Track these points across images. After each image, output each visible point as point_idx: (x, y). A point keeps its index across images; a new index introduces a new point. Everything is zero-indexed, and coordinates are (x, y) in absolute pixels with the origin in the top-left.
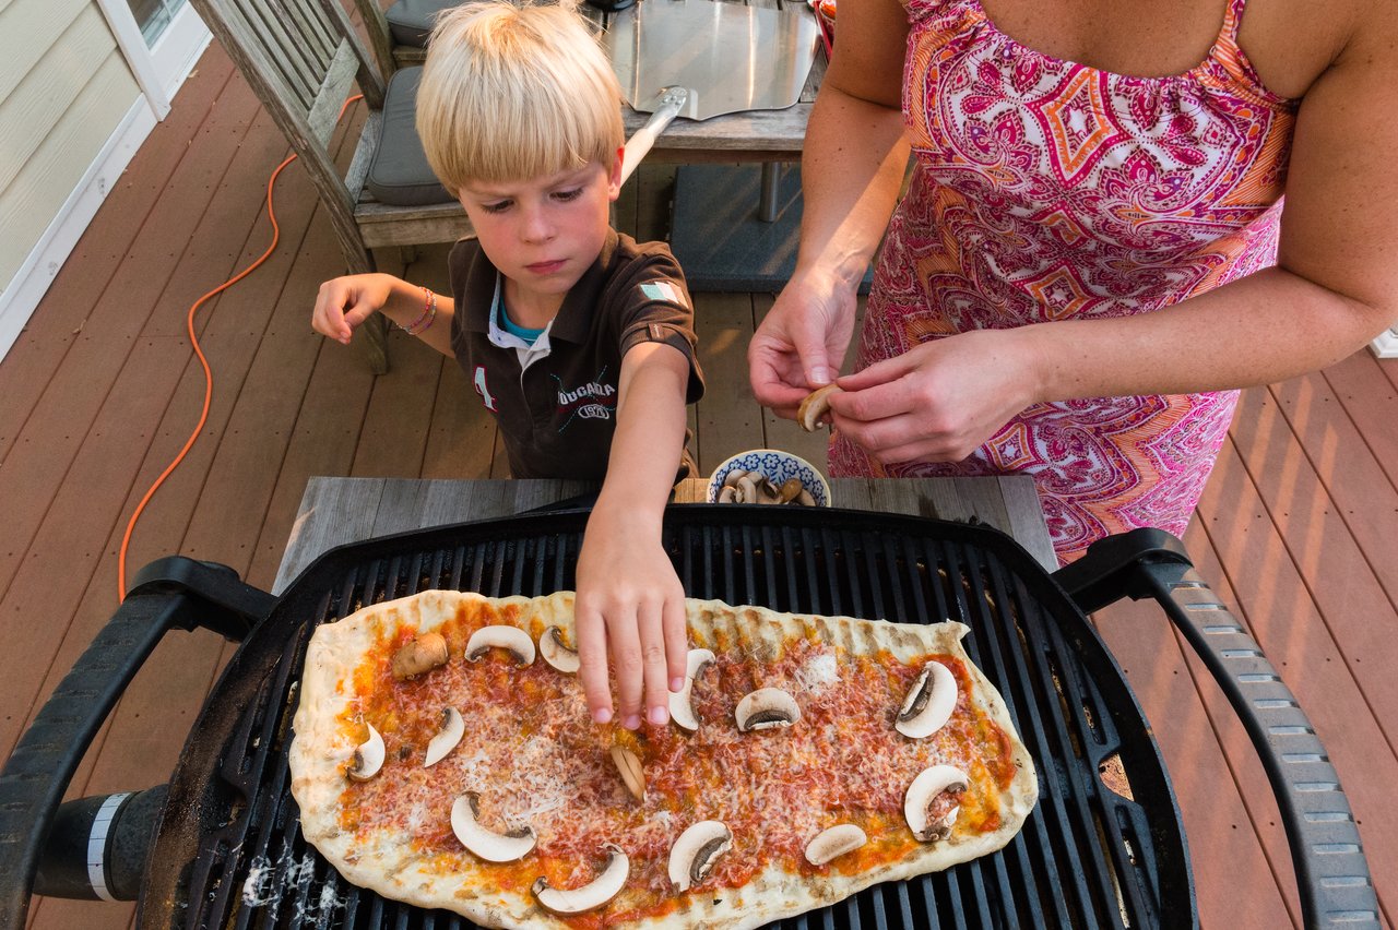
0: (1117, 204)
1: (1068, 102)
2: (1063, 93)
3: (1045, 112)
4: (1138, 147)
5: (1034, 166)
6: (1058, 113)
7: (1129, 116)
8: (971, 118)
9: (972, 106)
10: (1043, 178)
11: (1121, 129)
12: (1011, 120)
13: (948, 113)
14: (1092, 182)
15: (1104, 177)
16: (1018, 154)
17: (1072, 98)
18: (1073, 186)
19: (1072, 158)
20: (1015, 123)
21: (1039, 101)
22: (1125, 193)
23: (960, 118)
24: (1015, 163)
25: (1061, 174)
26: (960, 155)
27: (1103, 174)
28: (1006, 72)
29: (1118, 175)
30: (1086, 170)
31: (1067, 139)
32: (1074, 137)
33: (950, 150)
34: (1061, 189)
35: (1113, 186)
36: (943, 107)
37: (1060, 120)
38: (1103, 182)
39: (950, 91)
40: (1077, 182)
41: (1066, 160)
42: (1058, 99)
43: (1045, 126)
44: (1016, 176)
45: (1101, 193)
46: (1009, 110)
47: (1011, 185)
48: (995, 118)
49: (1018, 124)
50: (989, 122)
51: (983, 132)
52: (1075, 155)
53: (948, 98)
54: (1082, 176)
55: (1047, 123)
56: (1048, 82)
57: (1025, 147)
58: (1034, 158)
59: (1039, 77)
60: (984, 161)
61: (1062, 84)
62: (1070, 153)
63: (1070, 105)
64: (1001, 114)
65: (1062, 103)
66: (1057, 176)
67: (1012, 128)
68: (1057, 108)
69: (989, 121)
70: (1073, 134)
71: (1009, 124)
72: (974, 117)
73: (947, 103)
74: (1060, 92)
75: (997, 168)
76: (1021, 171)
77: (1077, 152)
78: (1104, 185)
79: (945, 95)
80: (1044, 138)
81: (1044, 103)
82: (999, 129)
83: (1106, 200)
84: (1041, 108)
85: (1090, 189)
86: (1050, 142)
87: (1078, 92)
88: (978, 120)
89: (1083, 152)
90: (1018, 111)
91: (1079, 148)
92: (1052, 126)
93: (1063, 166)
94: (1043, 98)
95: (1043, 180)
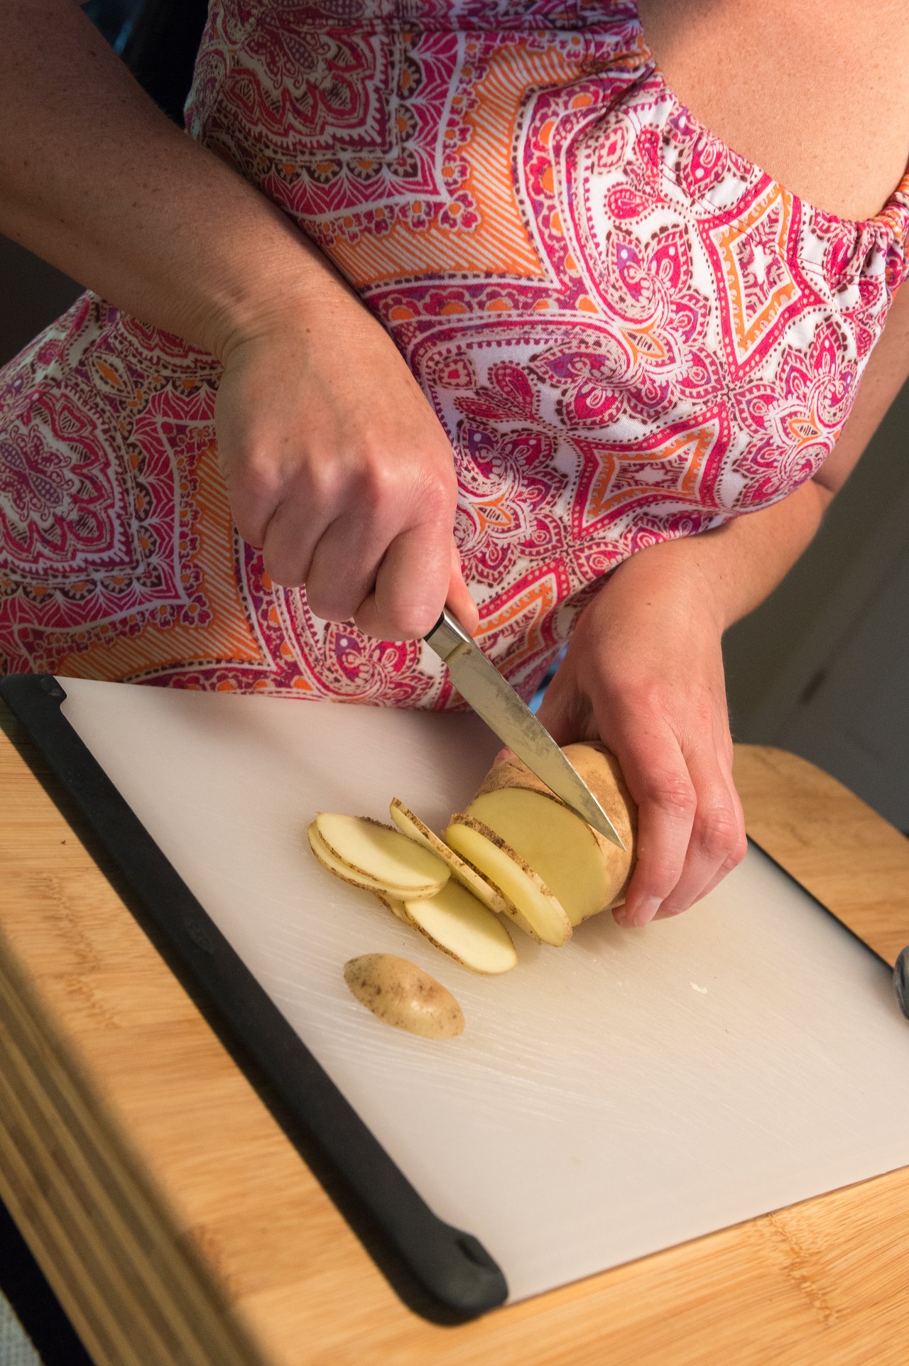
0: (793, 409)
1: (749, 231)
2: (744, 216)
3: (716, 244)
4: (827, 319)
5: (700, 333)
6: (733, 246)
7: (819, 269)
8: (618, 228)
9: (623, 208)
10: (708, 356)
11: (808, 287)
12: (675, 245)
13: (583, 211)
14: (769, 370)
15: (786, 362)
16: (680, 307)
17: (754, 226)
18: (745, 374)
19: (748, 325)
20: (681, 250)
21: (708, 221)
22: (806, 390)
23: (603, 224)
24: (675, 324)
25: (733, 353)
26: (593, 297)
27: (786, 354)
28: (671, 156)
29: (802, 361)
30: (763, 349)
31: (743, 292)
32: (757, 290)
33: (578, 282)
34: (728, 378)
35: (795, 378)
36: (572, 196)
37: (736, 258)
38: (783, 370)
39: (591, 168)
40: (752, 369)
41: (740, 329)
42: (735, 223)
43: (717, 266)
44: (670, 350)
45: (778, 390)
46: (675, 226)
47: (657, 365)
48: (654, 236)
49: (684, 254)
50: (644, 242)
51: (634, 258)
52: (753, 321)
53: (586, 180)
54: (757, 358)
55: (718, 260)
56: (729, 191)
57: (691, 297)
58: (700, 320)
59: (719, 178)
60: (629, 315)
61: (745, 201)
62: (745, 318)
63: (751, 236)
64: (663, 229)
65: (740, 231)
66: (728, 356)
67: (675, 259)
68: (732, 237)
69: (645, 238)
70: (755, 284)
71: (672, 251)
72: (624, 227)
73: (581, 191)
74: (740, 212)
75: (645, 331)
76: (681, 339)
77: (756, 316)
78: (784, 376)
79: (580, 173)
80: (714, 287)
81: (716, 226)
82: (659, 257)
83: (782, 401)
84: (712, 233)
85: (765, 382)
86: (721, 293)
87: (764, 218)
88: (629, 233)
89: (765, 316)
90: (686, 231)
91: (760, 309)
92: (725, 266)
93: (736, 338)
94: (715, 218)
95: (707, 361)
